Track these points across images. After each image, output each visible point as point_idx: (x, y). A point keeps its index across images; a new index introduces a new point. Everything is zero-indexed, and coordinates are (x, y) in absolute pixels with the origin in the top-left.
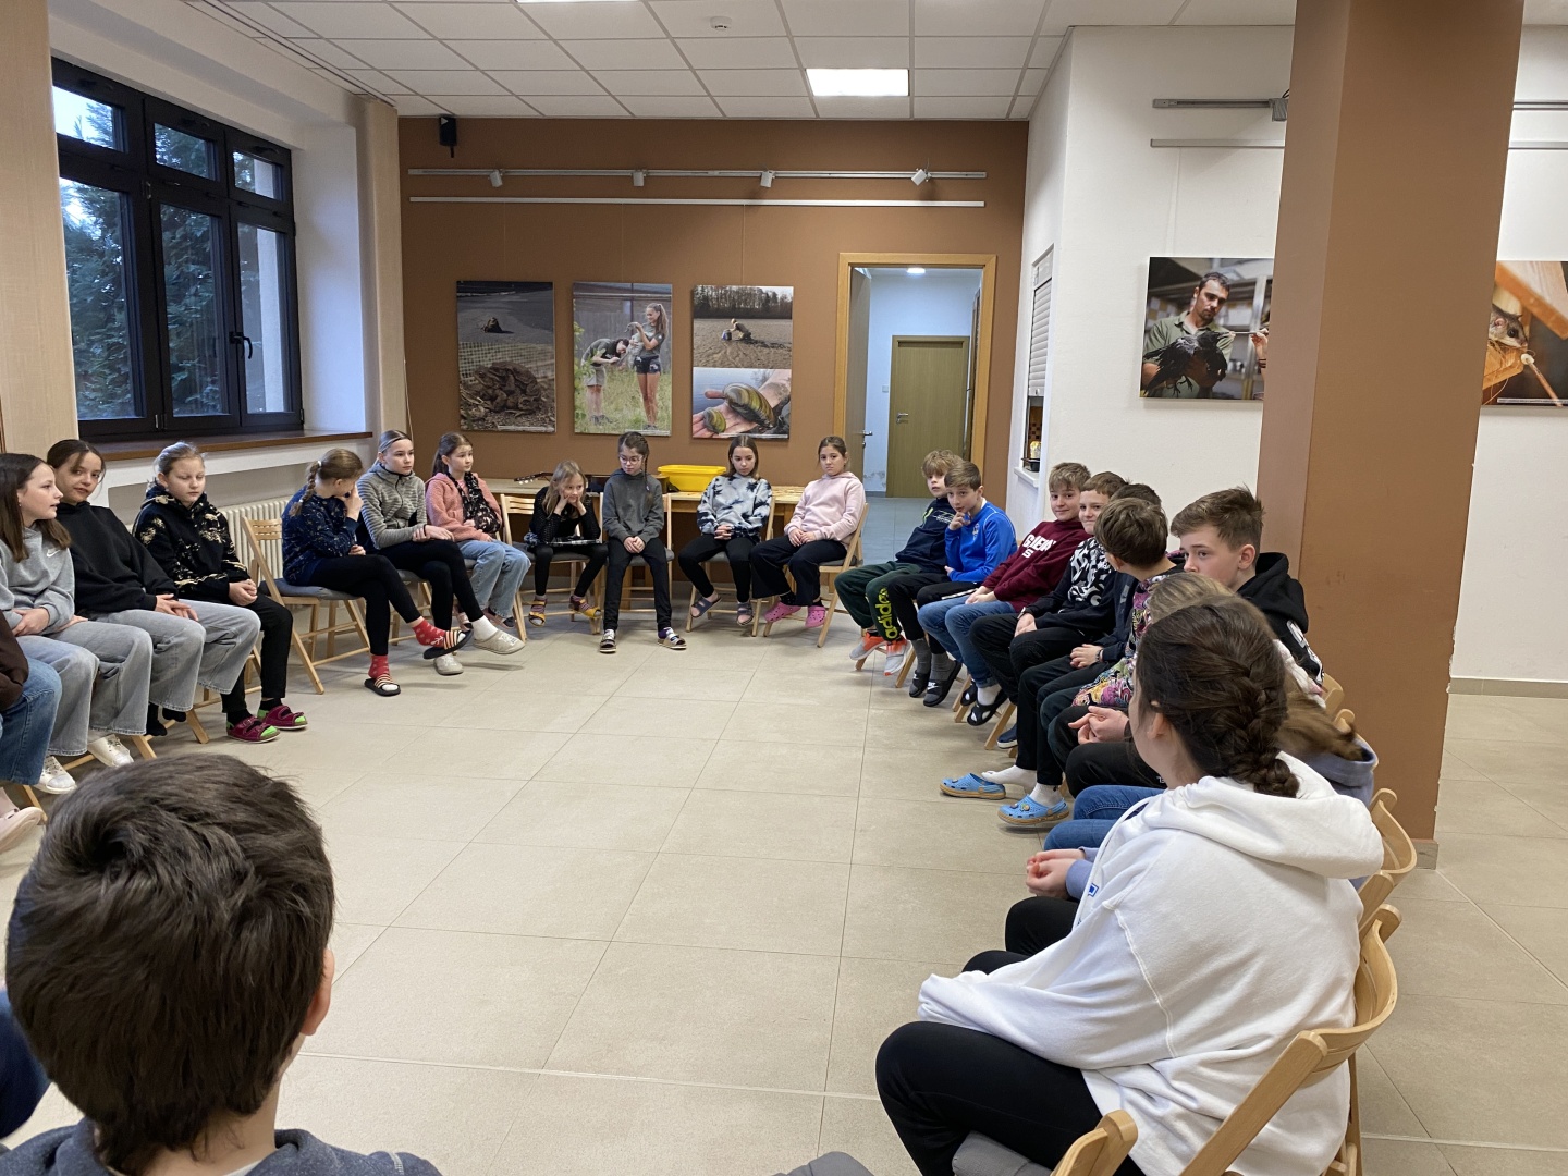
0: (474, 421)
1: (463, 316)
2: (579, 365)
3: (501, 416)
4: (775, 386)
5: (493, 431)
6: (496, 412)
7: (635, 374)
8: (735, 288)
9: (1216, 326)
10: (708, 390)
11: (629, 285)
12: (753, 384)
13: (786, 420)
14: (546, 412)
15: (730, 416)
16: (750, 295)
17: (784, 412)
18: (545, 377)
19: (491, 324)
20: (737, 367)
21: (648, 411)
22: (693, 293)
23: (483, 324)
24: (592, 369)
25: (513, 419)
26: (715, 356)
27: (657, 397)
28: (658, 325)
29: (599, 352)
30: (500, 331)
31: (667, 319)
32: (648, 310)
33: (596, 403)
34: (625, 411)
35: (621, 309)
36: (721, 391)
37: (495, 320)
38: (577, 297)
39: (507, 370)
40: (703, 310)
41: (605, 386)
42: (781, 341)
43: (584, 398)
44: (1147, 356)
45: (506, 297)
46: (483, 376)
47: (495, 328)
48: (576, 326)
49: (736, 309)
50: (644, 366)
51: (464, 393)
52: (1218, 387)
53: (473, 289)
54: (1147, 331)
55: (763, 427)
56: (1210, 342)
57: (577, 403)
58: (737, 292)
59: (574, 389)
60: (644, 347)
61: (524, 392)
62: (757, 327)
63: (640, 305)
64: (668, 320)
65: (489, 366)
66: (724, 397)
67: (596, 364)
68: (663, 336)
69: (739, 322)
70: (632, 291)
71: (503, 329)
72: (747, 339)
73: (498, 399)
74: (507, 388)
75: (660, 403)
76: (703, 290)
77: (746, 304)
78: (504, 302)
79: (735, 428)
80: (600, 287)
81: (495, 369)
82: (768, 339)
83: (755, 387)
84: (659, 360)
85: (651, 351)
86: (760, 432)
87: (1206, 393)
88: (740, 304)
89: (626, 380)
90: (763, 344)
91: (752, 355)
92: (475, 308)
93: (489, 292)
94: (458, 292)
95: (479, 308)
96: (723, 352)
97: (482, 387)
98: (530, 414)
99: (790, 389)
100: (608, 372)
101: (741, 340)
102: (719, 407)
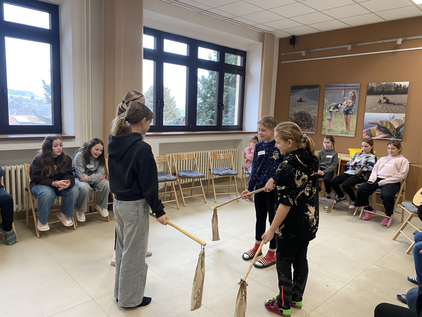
1: (292, 97)
2: (325, 112)
4: (398, 120)
7: (344, 115)
8: (384, 83)
10: (370, 121)
12: (388, 119)
13: (401, 133)
14: (313, 127)
15: (378, 131)
16: (390, 86)
17: (401, 130)
18: (314, 116)
19: (300, 99)
20: (382, 113)
21: (347, 128)
22: (368, 86)
23: (297, 99)
24: (329, 113)
26: (374, 109)
27: (351, 123)
28: (353, 98)
29: (332, 108)
31: (357, 96)
32: (350, 93)
34: (339, 128)
35: (341, 93)
36: (375, 122)
38: (327, 89)
40: (371, 92)
41: (333, 119)
42: (402, 103)
43: (326, 123)
47: (301, 101)
48: (325, 99)
49: (384, 91)
50: (347, 113)
53: (295, 88)
55: (391, 135)
58: (385, 85)
63: (348, 91)
66: (376, 124)
67: (331, 112)
68: (355, 102)
69: (385, 96)
70: (345, 86)
71: (303, 101)
72: (388, 102)
73: (299, 123)
75: (351, 126)
76: (371, 85)
77: (388, 89)
78: (304, 92)
79: (379, 135)
80: (334, 86)
81: (299, 113)
82: (397, 102)
83: (389, 120)
84: (353, 110)
85: (350, 107)
86: (389, 138)
88: (385, 89)
89: (340, 117)
90: (394, 104)
91: (389, 108)
92: (296, 94)
93: (300, 89)
94: (291, 90)
95: (297, 94)
96: (377, 107)
97: (295, 119)
98: (308, 128)
99: (404, 121)
100: (334, 114)
101: (385, 103)
102: (374, 127)
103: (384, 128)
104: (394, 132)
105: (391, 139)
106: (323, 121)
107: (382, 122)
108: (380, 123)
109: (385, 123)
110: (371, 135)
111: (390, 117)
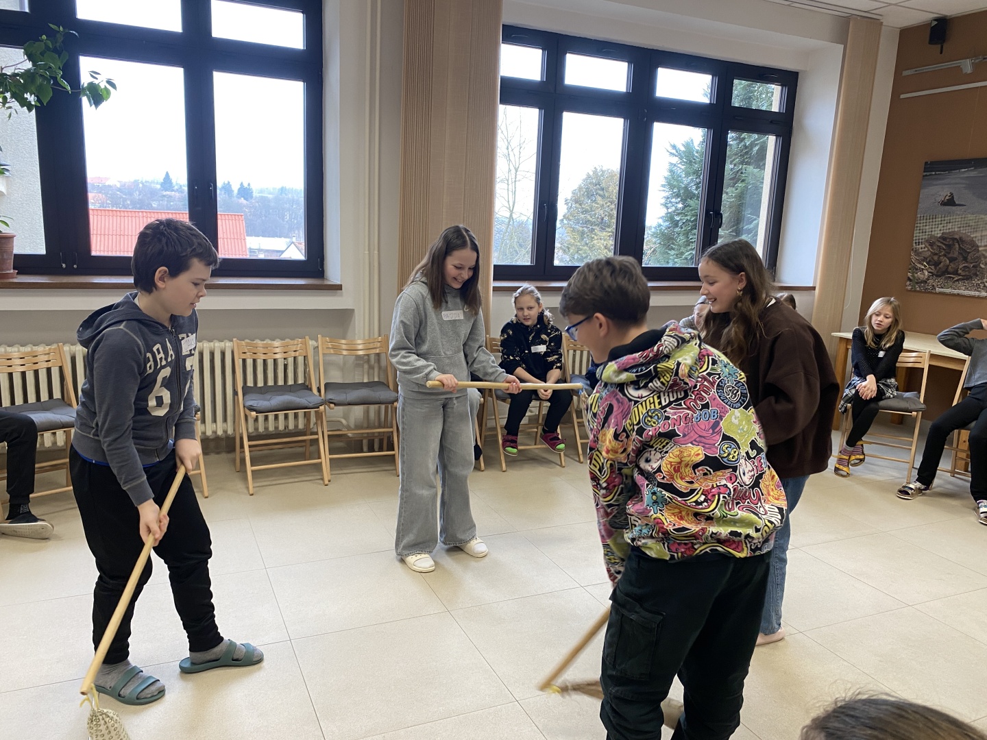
0: (917, 283)
1: (924, 192)
3: (941, 280)
5: (931, 292)
6: (937, 276)
14: (983, 278)
18: (986, 245)
19: (947, 198)
23: (941, 199)
25: (951, 283)
30: (954, 204)
37: (952, 194)
39: (954, 239)
45: (965, 173)
46: (932, 245)
47: (950, 202)
51: (913, 257)
53: (937, 168)
61: (965, 259)
65: (939, 235)
71: (957, 202)
73: (941, 265)
74: (950, 255)
78: (962, 178)
81: (943, 238)
92: (937, 185)
93: (950, 170)
94: (924, 172)
95: (940, 184)
97: (930, 253)
98: (967, 279)
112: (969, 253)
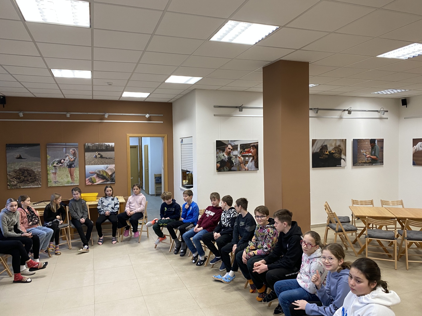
0: (13, 186)
1: (8, 154)
2: (49, 167)
3: (23, 184)
4: (111, 169)
5: (19, 188)
6: (20, 183)
7: (67, 168)
8: (97, 143)
9: (231, 155)
10: (90, 171)
11: (65, 144)
12: (104, 169)
13: (114, 178)
14: (38, 181)
15: (97, 178)
16: (102, 145)
17: (113, 176)
18: (38, 171)
19: (19, 156)
20: (99, 165)
21: (72, 179)
22: (85, 145)
24: (53, 168)
25: (26, 184)
26: (92, 162)
27: (74, 174)
28: (74, 154)
29: (56, 163)
30: (22, 158)
32: (71, 150)
33: (55, 177)
34: (65, 179)
35: (63, 150)
36: (94, 171)
38: (48, 148)
39: (24, 170)
40: (88, 150)
41: (58, 172)
42: (111, 157)
43: (51, 177)
44: (217, 163)
45: (23, 148)
46: (16, 172)
47: (20, 158)
48: (48, 156)
49: (98, 149)
50: (70, 166)
51: (9, 177)
52: (233, 168)
53: (12, 146)
54: (217, 157)
55: (107, 180)
56: (230, 158)
57: (49, 178)
58: (98, 145)
59: (47, 174)
60: (70, 161)
61: (30, 176)
62: (104, 154)
63: (69, 149)
64: (77, 153)
65: (18, 169)
66: (95, 173)
67: (55, 166)
68: (76, 157)
69: (99, 153)
71: (23, 158)
72: (101, 157)
73: (21, 179)
74: (24, 175)
75: (75, 176)
76: (88, 144)
77: (100, 147)
78: (23, 150)
79: (99, 181)
80: (58, 145)
81: (20, 170)
82: (108, 157)
84: (75, 164)
85: (72, 162)
86: (106, 182)
87: (230, 170)
88: (99, 148)
89: (65, 170)
90: (106, 158)
91: (103, 161)
92: (13, 152)
93: (18, 147)
96: (94, 161)
97: (15, 175)
98: (33, 182)
99: (115, 170)
100: (58, 168)
101: (100, 157)
102: (94, 176)
103: (101, 175)
104: (109, 178)
105: (108, 183)
106: (48, 175)
107: (99, 171)
108: (98, 173)
109: (102, 172)
110: (93, 182)
111: (105, 168)
112: (31, 174)
